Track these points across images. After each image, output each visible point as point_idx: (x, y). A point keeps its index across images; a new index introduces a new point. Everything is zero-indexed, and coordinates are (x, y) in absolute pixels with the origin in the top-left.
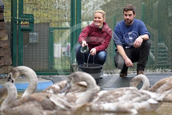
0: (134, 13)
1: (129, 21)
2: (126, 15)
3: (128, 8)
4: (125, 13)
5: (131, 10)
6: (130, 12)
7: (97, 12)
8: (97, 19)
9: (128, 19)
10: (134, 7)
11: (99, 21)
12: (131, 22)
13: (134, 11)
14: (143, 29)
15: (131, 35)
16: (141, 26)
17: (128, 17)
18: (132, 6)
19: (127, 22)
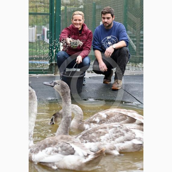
0: (112, 16)
1: (107, 25)
2: (104, 18)
3: (106, 11)
4: (103, 16)
5: (109, 13)
6: (108, 15)
7: (77, 14)
8: (78, 22)
9: (106, 23)
10: (113, 9)
11: (80, 23)
12: (110, 25)
13: (112, 13)
14: (122, 34)
15: (110, 40)
16: (120, 31)
17: (106, 20)
18: (111, 9)
19: (106, 26)
